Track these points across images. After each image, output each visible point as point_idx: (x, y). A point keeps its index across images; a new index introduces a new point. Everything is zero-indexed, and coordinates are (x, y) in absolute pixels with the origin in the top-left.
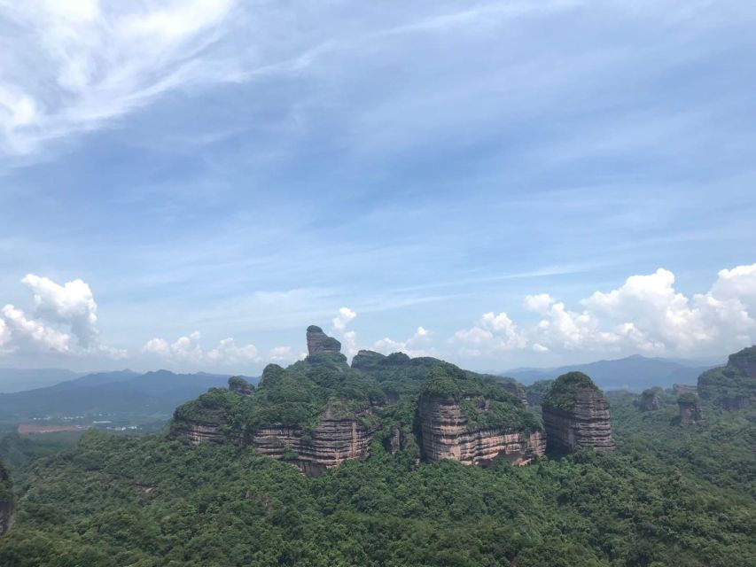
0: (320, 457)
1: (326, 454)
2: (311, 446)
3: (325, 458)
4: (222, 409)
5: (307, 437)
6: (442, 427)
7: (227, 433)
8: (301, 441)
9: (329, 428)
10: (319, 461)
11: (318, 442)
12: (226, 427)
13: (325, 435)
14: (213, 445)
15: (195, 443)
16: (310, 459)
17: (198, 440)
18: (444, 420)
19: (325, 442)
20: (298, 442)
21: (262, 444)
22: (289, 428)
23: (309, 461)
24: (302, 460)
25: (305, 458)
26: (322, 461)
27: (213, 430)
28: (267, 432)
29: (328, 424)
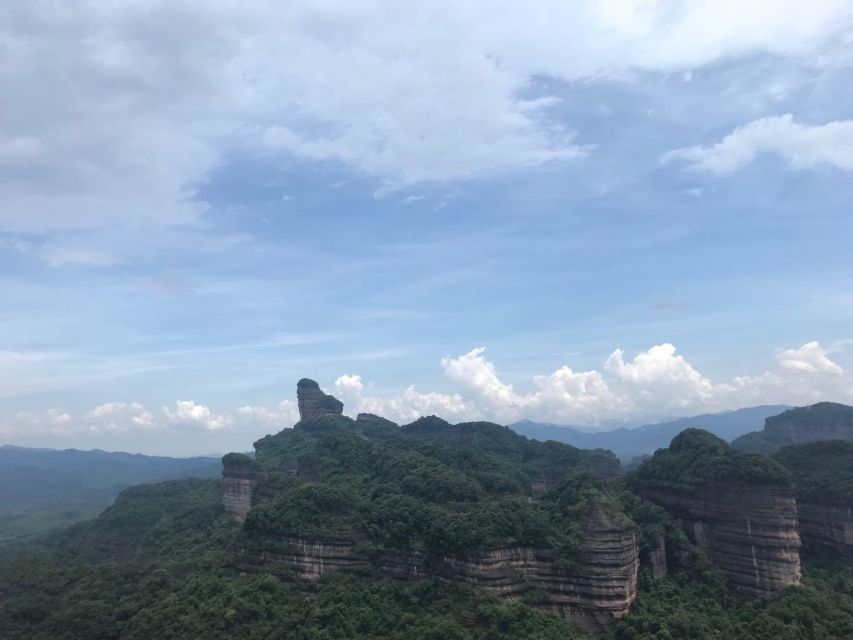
0: (600, 597)
1: (611, 592)
2: (577, 577)
3: (609, 598)
4: (355, 514)
5: (563, 561)
6: (783, 534)
7: (374, 557)
8: (553, 568)
9: (611, 545)
10: (597, 603)
11: (595, 569)
12: (369, 545)
13: (606, 557)
14: (353, 580)
15: (307, 576)
16: (575, 599)
17: (313, 572)
18: (785, 522)
19: (608, 570)
20: (548, 571)
21: (492, 579)
22: (527, 545)
23: (573, 605)
24: (558, 604)
25: (564, 598)
26: (605, 604)
27: (346, 552)
28: (498, 555)
29: (610, 537)
